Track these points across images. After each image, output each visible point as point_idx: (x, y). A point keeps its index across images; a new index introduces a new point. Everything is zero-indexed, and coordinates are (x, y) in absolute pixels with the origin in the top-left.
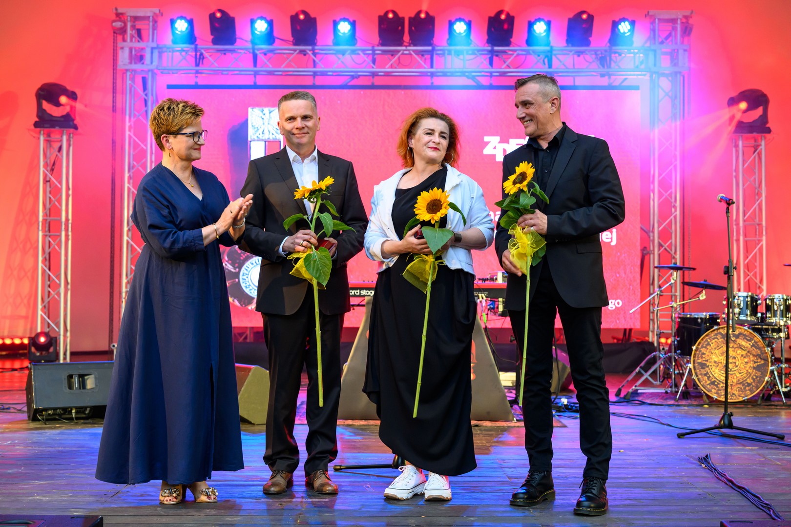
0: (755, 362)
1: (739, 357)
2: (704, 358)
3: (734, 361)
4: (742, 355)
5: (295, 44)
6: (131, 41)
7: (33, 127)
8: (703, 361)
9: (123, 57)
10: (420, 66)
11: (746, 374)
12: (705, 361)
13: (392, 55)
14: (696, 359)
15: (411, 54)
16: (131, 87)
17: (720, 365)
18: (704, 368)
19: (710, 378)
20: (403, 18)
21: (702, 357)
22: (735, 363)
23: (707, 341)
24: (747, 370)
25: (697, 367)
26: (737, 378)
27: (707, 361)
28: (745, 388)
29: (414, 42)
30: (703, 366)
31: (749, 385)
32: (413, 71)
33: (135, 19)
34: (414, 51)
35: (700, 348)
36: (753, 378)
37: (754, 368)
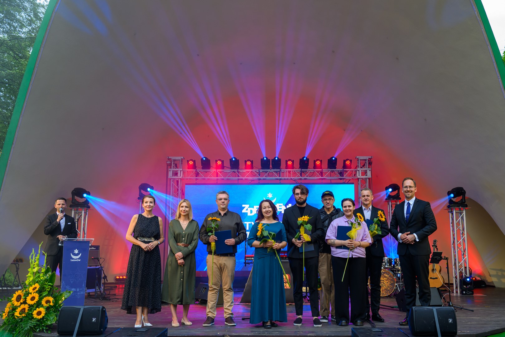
0: (390, 282)
4: (386, 280)
5: (231, 169)
6: (173, 168)
7: (137, 199)
9: (170, 174)
10: (276, 176)
13: (266, 172)
15: (272, 172)
16: (173, 184)
20: (270, 160)
24: (388, 285)
28: (387, 292)
29: (273, 168)
31: (389, 290)
32: (274, 178)
33: (174, 160)
34: (273, 171)
36: (390, 288)
37: (390, 284)
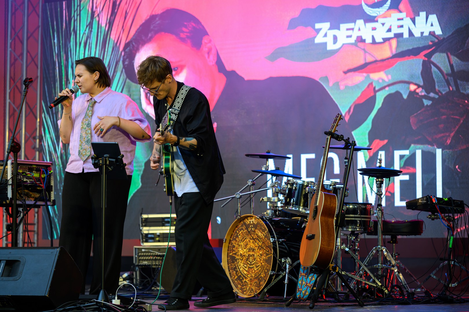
0: (267, 254)
1: (256, 248)
3: (253, 253)
4: (259, 247)
8: (233, 254)
11: (261, 267)
14: (229, 252)
17: (244, 258)
18: (234, 262)
19: (238, 273)
21: (233, 250)
22: (254, 255)
23: (236, 232)
24: (261, 264)
25: (229, 261)
26: (255, 271)
27: (235, 254)
30: (233, 259)
35: (232, 241)
37: (266, 261)
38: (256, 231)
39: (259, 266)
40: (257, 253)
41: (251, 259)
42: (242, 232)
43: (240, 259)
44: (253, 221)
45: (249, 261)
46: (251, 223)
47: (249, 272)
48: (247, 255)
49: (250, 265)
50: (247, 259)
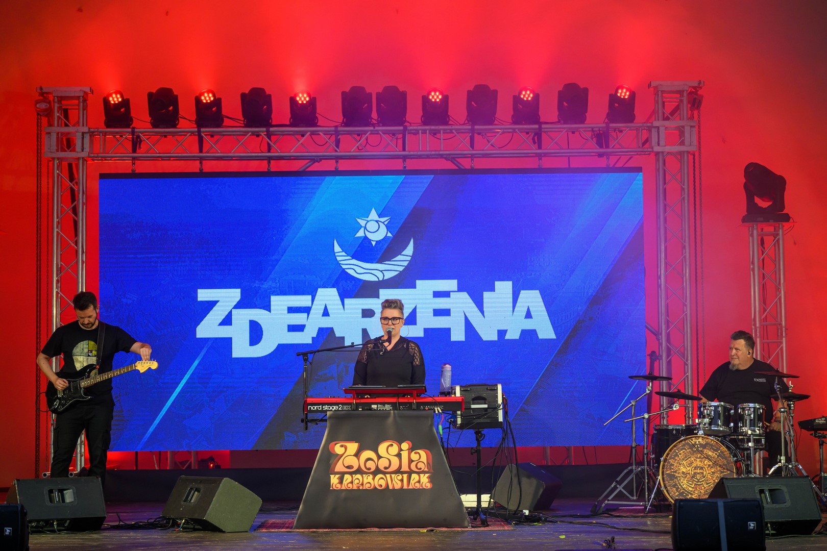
0: (722, 472)
1: (706, 467)
2: (673, 469)
3: (701, 471)
4: (709, 465)
5: (247, 126)
6: (58, 125)
8: (672, 472)
9: (50, 143)
11: (713, 484)
12: (673, 472)
13: (359, 136)
14: (665, 470)
15: (379, 134)
17: (688, 476)
18: (673, 480)
19: (679, 490)
20: (370, 94)
21: (671, 469)
22: (703, 473)
23: (675, 451)
25: (665, 479)
26: (704, 488)
27: (676, 472)
29: (383, 121)
30: (672, 477)
33: (61, 99)
35: (669, 459)
38: (705, 451)
39: (710, 483)
40: (707, 472)
41: (698, 476)
42: (683, 452)
43: (682, 477)
44: (699, 442)
45: (697, 479)
46: (697, 443)
47: (697, 489)
48: (693, 473)
49: (698, 481)
50: (693, 477)
